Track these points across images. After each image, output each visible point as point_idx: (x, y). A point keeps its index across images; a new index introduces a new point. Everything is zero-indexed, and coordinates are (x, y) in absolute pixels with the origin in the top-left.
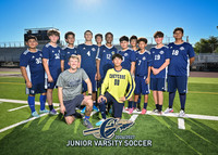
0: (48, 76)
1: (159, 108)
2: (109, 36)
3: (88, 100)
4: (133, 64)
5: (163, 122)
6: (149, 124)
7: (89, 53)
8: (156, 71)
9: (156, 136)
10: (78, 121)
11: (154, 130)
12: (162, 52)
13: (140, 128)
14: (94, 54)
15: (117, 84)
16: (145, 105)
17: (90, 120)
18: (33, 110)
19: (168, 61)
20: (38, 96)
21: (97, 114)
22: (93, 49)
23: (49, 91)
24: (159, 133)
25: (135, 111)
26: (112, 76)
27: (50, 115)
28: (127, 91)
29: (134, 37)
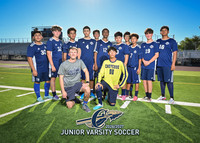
0: (52, 67)
1: (149, 95)
2: (106, 32)
3: (86, 87)
4: (126, 57)
5: (151, 107)
6: (140, 109)
7: (87, 47)
8: (147, 63)
9: (146, 119)
10: (78, 106)
11: (144, 114)
12: (152, 47)
13: (132, 113)
14: (92, 47)
15: (112, 73)
16: (137, 93)
17: (88, 105)
18: (39, 96)
19: (157, 54)
20: (43, 83)
21: (95, 100)
22: (92, 43)
23: (53, 79)
24: (148, 117)
25: (128, 98)
26: (107, 66)
27: (53, 101)
28: (121, 79)
29: (128, 33)
